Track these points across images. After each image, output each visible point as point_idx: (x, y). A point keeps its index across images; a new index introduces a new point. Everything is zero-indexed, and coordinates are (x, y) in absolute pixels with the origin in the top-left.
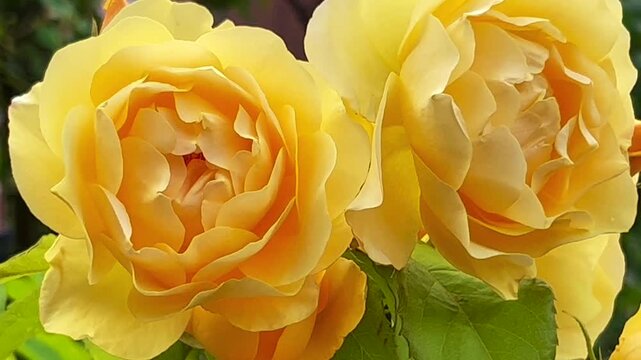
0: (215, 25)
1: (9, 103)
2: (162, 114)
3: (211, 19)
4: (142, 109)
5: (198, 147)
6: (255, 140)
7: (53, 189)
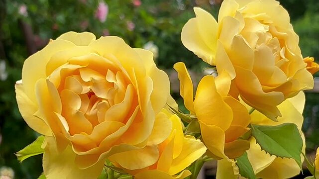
0: (97, 39)
1: (15, 83)
2: (75, 77)
3: (95, 37)
4: (67, 77)
5: (91, 89)
6: (115, 82)
7: (34, 114)
